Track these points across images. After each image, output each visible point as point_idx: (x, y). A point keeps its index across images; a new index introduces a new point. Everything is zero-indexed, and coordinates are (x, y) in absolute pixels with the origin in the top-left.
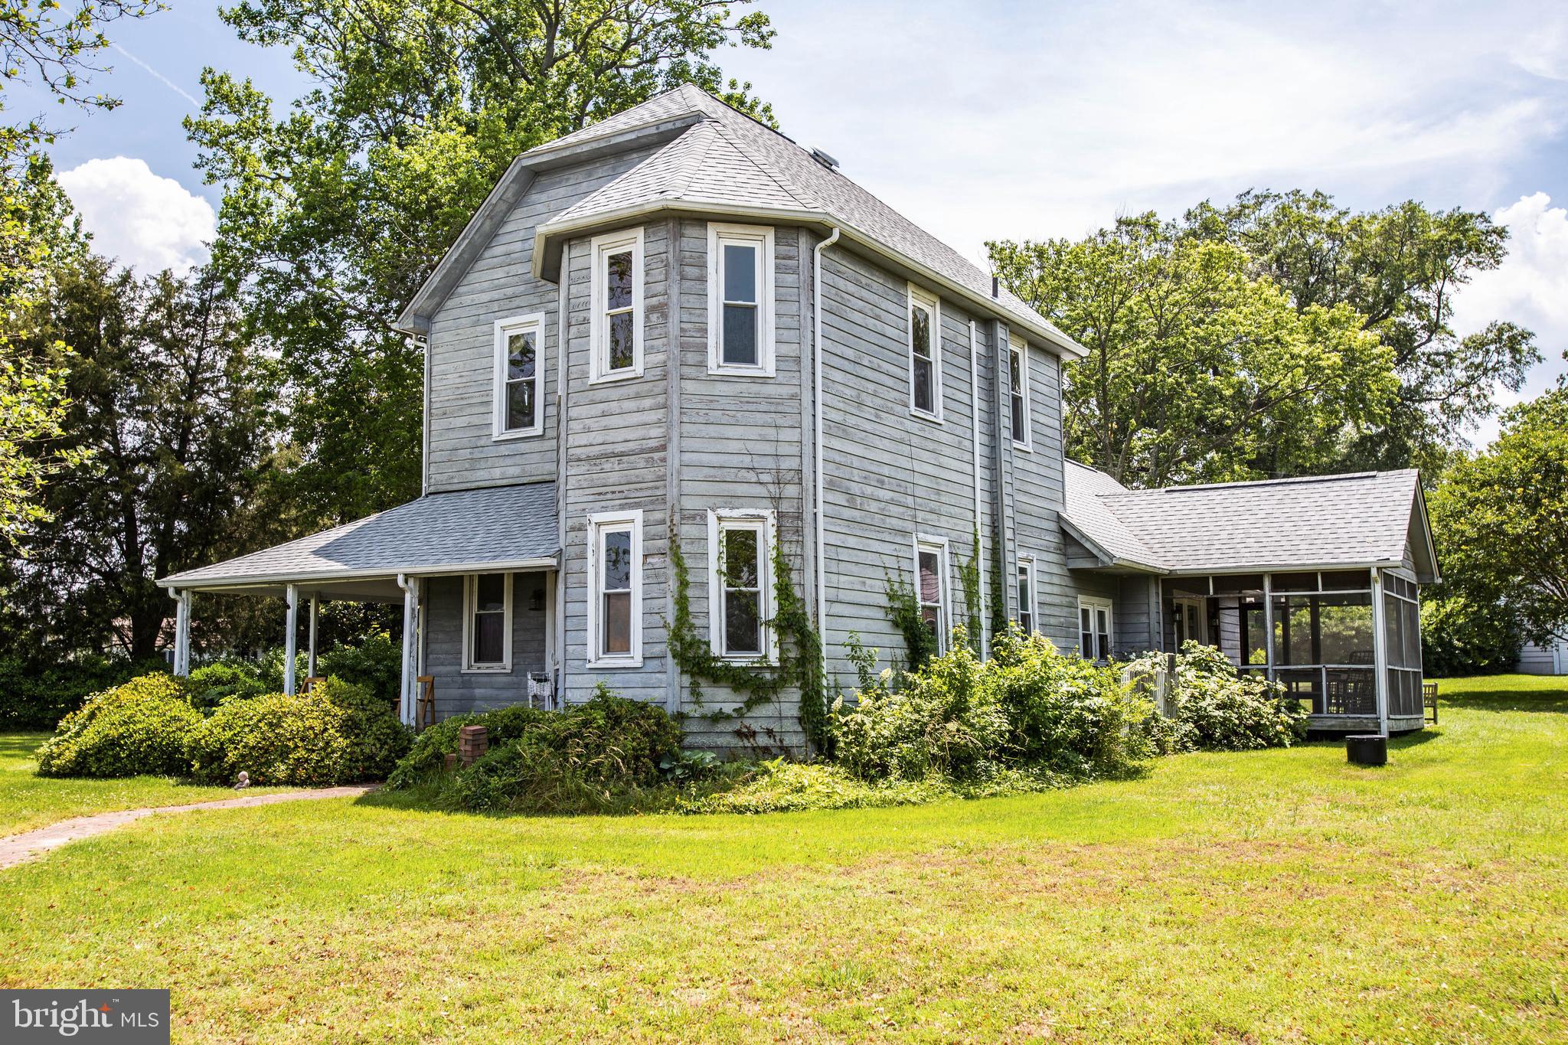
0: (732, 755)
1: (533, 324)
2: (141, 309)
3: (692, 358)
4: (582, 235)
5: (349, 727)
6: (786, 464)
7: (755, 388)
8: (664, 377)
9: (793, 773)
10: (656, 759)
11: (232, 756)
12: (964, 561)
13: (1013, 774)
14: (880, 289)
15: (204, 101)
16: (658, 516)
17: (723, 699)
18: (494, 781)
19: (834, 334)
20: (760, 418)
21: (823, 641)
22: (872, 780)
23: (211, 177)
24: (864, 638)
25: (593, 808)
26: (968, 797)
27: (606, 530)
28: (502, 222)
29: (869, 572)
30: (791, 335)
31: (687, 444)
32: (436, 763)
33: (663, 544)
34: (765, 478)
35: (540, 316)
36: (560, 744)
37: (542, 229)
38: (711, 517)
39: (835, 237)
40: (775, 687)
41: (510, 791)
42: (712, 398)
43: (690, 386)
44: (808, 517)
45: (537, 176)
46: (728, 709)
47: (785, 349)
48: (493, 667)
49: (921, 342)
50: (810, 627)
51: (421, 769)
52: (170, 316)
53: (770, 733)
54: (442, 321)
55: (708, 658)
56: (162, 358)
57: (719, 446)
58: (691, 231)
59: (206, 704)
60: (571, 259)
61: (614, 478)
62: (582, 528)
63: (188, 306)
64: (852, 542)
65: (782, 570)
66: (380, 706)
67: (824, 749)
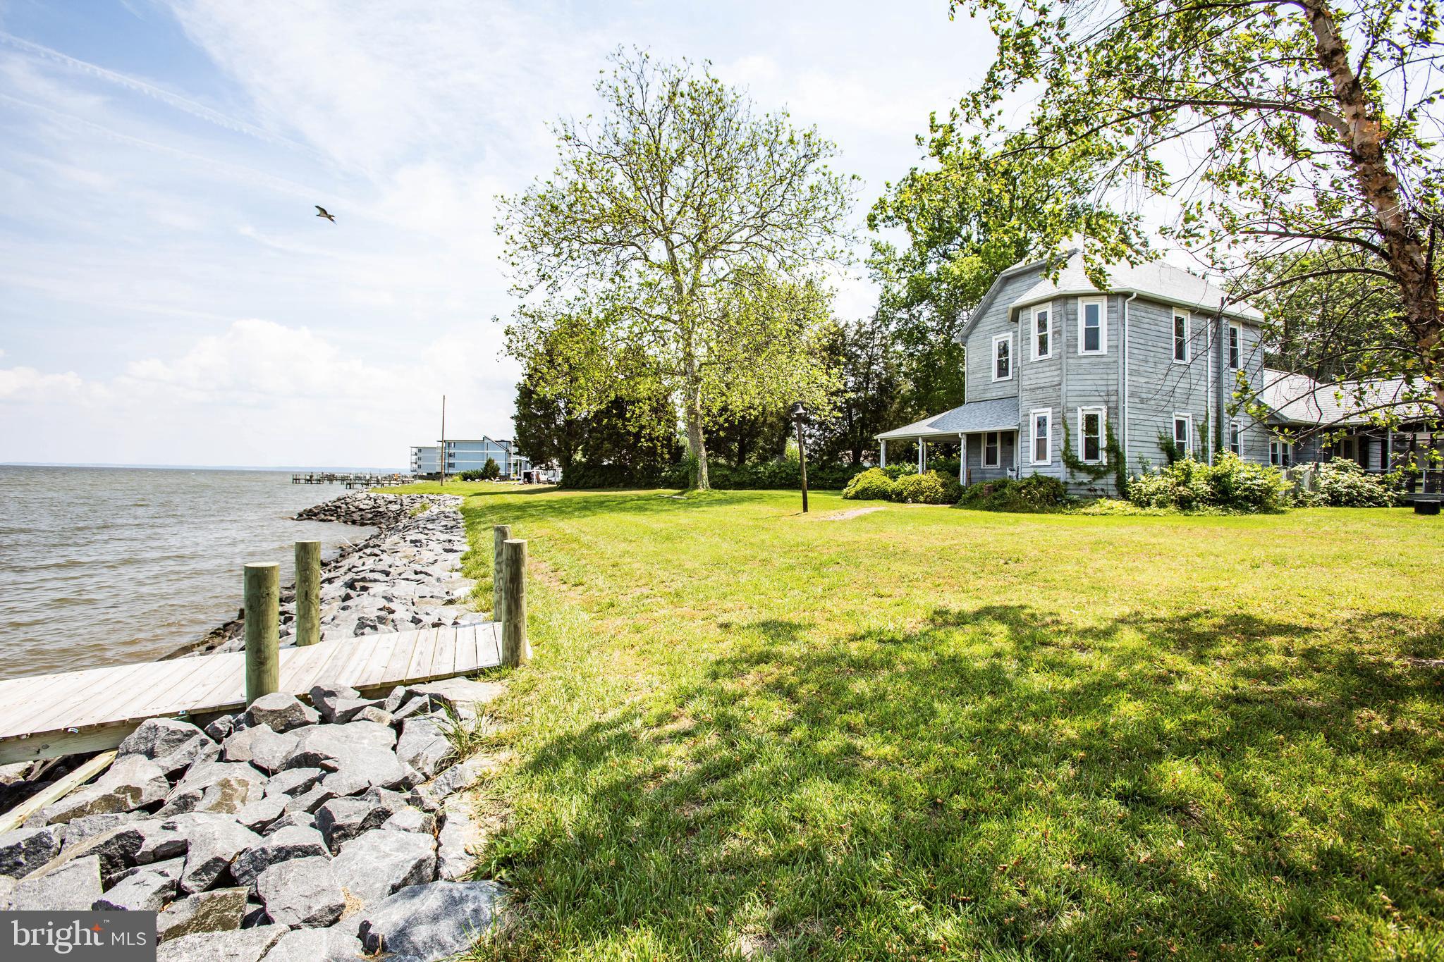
0: (1086, 497)
1: (1008, 336)
2: (852, 334)
3: (1071, 350)
4: (1027, 307)
5: (943, 485)
6: (1111, 388)
7: (1098, 359)
8: (1060, 358)
9: (1109, 503)
10: (1056, 497)
11: (905, 494)
12: (1200, 423)
13: (1211, 508)
14: (1158, 313)
15: (872, 252)
16: (1058, 410)
17: (1083, 477)
18: (996, 502)
19: (1135, 335)
20: (1100, 371)
21: (1127, 455)
22: (1143, 507)
23: (875, 280)
24: (1145, 455)
25: (1032, 511)
26: (1186, 515)
27: (1037, 415)
28: (995, 298)
29: (1150, 429)
30: (1114, 337)
31: (1069, 383)
32: (975, 497)
33: (1060, 420)
34: (1102, 394)
35: (1011, 334)
36: (1019, 490)
37: (1012, 306)
38: (1079, 410)
39: (1135, 295)
40: (1105, 473)
41: (1001, 505)
42: (1080, 365)
43: (1071, 361)
44: (1121, 408)
45: (1008, 280)
46: (1085, 481)
47: (1111, 343)
48: (994, 467)
49: (1179, 332)
50: (1121, 450)
51: (971, 498)
52: (861, 336)
53: (1103, 490)
54: (971, 338)
55: (1077, 462)
56: (859, 352)
57: (1083, 383)
58: (1071, 302)
59: (894, 478)
60: (1023, 316)
61: (1040, 396)
62: (1028, 415)
63: (867, 332)
64: (1141, 417)
65: (1109, 428)
66: (953, 479)
67: (1124, 495)
